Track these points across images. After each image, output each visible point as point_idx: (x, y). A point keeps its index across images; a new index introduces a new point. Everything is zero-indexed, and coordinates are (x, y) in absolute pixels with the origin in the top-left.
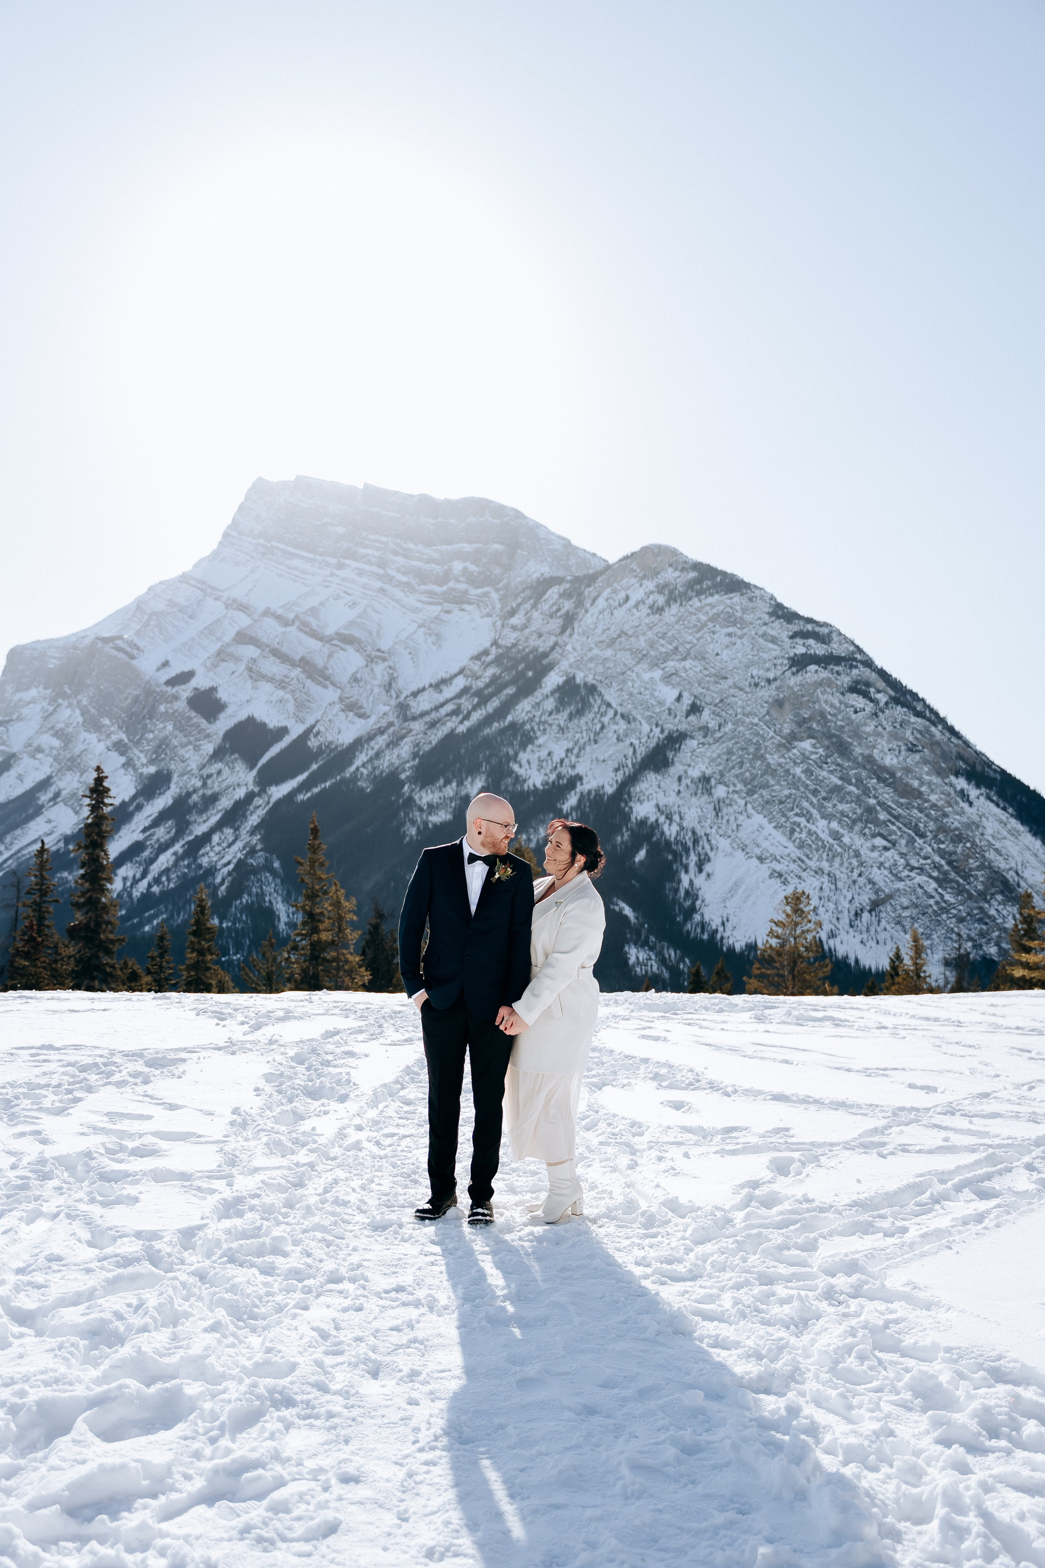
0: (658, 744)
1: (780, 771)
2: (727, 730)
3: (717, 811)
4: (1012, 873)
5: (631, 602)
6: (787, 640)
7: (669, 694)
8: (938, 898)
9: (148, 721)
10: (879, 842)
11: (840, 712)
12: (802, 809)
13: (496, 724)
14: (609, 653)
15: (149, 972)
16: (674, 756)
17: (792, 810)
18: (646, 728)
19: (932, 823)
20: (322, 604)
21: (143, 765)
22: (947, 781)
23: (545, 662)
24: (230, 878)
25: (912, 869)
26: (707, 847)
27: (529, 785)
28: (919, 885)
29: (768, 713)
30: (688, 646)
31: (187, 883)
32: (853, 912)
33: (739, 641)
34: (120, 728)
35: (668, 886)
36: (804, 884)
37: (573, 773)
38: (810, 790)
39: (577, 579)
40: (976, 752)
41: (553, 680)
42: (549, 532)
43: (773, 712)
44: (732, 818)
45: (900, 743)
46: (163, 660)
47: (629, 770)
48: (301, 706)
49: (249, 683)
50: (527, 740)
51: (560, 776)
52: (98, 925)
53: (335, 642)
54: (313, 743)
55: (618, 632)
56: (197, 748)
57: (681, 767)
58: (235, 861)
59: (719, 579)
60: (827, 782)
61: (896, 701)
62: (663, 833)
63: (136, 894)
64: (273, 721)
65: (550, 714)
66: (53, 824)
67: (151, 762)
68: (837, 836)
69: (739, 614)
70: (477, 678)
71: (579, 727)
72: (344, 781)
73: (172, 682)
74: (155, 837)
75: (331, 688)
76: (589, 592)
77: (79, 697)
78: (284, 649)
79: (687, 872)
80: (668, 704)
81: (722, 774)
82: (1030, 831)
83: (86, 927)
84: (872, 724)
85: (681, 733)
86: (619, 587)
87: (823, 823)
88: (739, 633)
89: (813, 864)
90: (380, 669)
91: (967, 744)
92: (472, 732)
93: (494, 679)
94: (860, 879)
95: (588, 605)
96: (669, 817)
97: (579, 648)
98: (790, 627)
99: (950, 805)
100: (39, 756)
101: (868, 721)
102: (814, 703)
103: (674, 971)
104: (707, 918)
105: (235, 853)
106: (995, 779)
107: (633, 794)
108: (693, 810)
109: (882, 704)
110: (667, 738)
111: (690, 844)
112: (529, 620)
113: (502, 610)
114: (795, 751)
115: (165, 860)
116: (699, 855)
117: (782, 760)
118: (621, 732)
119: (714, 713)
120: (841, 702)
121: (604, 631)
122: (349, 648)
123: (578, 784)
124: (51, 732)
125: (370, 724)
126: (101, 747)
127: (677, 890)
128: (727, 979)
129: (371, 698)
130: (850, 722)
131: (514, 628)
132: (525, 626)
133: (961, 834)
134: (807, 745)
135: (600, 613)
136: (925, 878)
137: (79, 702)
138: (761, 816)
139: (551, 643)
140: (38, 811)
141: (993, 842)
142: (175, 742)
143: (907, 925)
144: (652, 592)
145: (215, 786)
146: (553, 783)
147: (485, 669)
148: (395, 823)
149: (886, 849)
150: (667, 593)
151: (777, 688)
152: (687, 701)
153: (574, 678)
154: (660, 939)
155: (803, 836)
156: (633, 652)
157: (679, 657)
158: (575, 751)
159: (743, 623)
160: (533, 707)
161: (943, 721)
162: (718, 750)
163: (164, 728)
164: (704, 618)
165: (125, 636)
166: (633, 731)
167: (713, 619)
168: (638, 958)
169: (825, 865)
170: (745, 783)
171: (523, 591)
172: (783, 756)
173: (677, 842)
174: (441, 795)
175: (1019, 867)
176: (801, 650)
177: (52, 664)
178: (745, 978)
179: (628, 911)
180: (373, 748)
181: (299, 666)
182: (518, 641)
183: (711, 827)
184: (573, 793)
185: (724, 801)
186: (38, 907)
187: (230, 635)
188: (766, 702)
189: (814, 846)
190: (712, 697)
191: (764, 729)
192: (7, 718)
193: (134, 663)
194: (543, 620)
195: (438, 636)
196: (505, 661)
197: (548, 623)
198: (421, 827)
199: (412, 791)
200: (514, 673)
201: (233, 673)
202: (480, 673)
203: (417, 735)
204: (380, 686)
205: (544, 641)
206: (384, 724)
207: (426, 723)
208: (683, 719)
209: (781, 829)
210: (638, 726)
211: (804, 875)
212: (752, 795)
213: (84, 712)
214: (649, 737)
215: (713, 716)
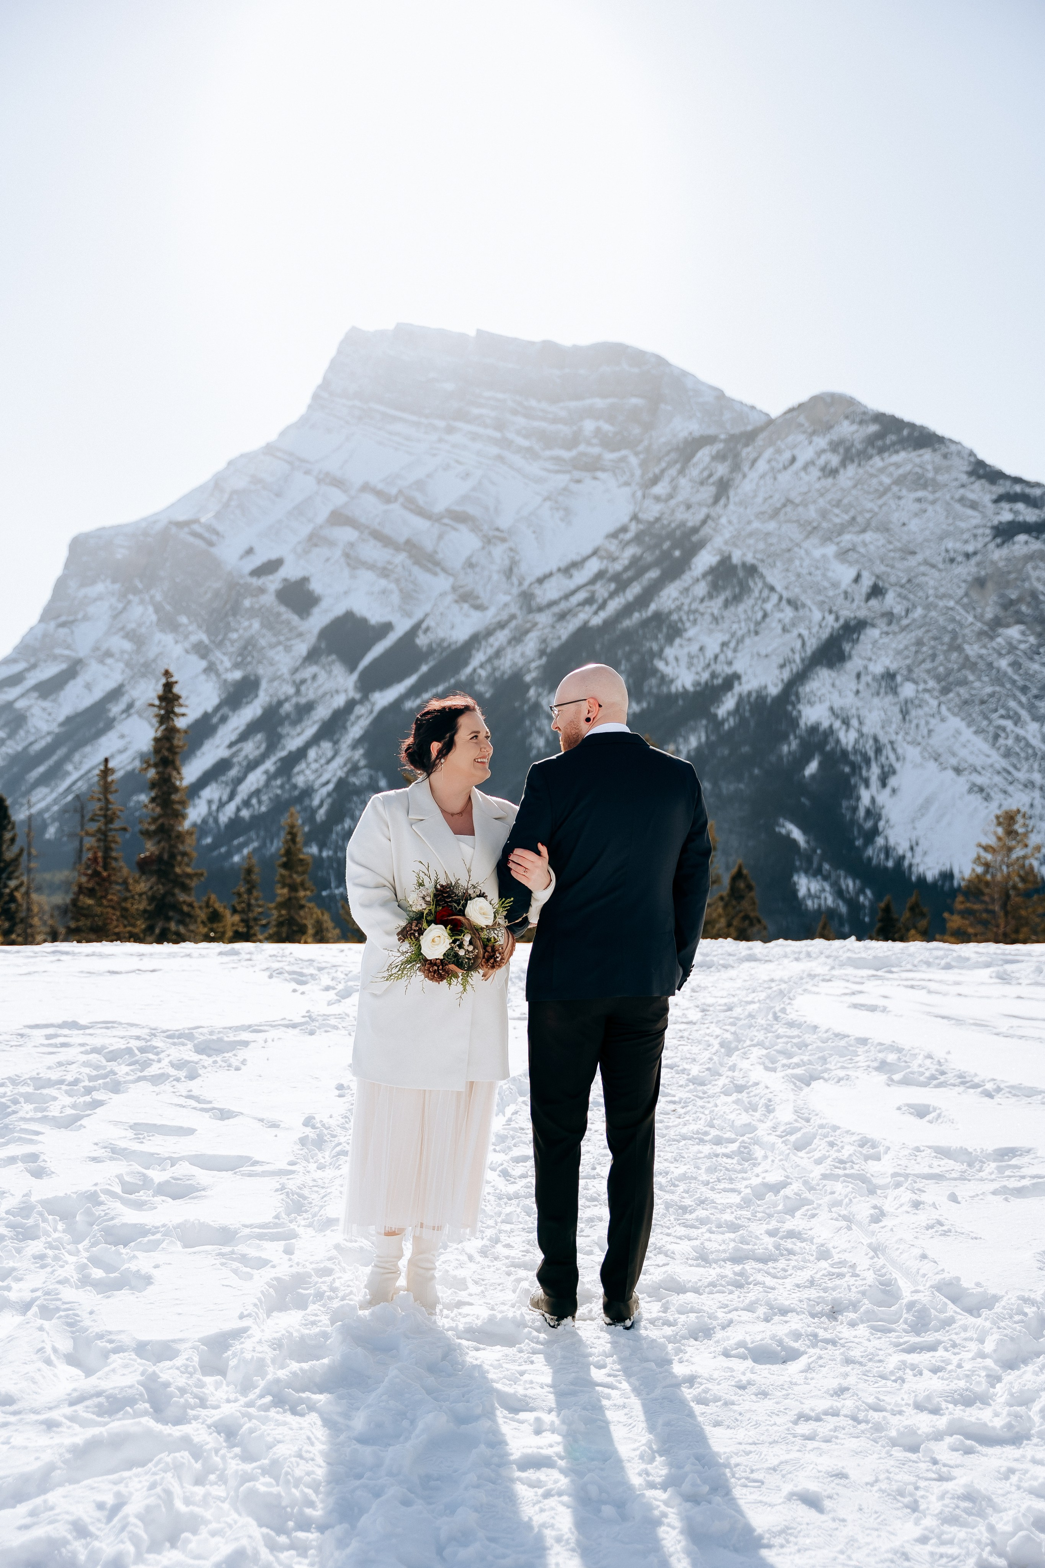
0: (831, 635)
1: (982, 665)
2: (916, 616)
3: (904, 713)
5: (799, 464)
6: (990, 505)
7: (845, 574)
9: (231, 619)
12: (1008, 709)
13: (636, 616)
14: (772, 526)
15: (235, 911)
16: (852, 648)
17: (996, 710)
18: (817, 615)
20: (429, 476)
21: (227, 670)
23: (695, 538)
24: (329, 800)
26: (892, 757)
27: (677, 687)
29: (966, 594)
30: (868, 515)
31: (280, 806)
33: (930, 508)
34: (200, 627)
35: (845, 804)
36: (1010, 800)
37: (729, 671)
38: (1018, 687)
39: (733, 439)
41: (705, 560)
42: (698, 382)
43: (972, 593)
44: (923, 723)
46: (246, 547)
47: (797, 666)
48: (408, 597)
49: (346, 572)
50: (675, 632)
51: (713, 675)
52: (173, 856)
53: (446, 521)
54: (422, 641)
55: (783, 500)
56: (288, 649)
57: (860, 662)
58: (335, 780)
59: (905, 432)
60: (1039, 676)
62: (838, 741)
63: (224, 818)
64: (375, 615)
65: (702, 600)
66: (127, 739)
67: (236, 666)
69: (930, 475)
70: (614, 559)
71: (736, 615)
73: (258, 572)
74: (243, 754)
75: (442, 575)
76: (747, 452)
77: (152, 592)
78: (387, 531)
80: (843, 586)
81: (910, 670)
83: (159, 859)
85: (860, 621)
86: (783, 447)
87: (1033, 726)
88: (931, 497)
89: (1022, 776)
90: (499, 551)
92: (609, 624)
93: (635, 561)
95: (746, 468)
96: (846, 722)
97: (735, 521)
98: (994, 488)
100: (109, 661)
102: (1023, 581)
103: (853, 904)
104: (892, 842)
105: (335, 770)
107: (802, 695)
108: (875, 713)
110: (842, 627)
111: (871, 754)
112: (675, 488)
113: (642, 476)
114: (999, 640)
115: (255, 779)
116: (882, 767)
117: (983, 651)
118: (787, 621)
119: (899, 595)
121: (765, 500)
122: (463, 528)
123: (736, 684)
124: (122, 633)
125: (489, 616)
126: (179, 650)
127: (855, 809)
128: (923, 915)
129: (489, 587)
132: (670, 497)
134: (1014, 632)
135: (762, 477)
137: (152, 597)
138: (958, 719)
139: (701, 516)
140: (110, 725)
142: (263, 642)
144: (823, 451)
145: (309, 693)
146: (706, 683)
147: (623, 549)
148: (519, 733)
150: (841, 450)
151: (978, 564)
152: (867, 582)
153: (729, 557)
154: (836, 866)
155: (1010, 742)
156: (802, 524)
157: (857, 529)
158: (732, 645)
159: (936, 486)
160: (681, 593)
162: (905, 640)
163: (250, 626)
164: (887, 481)
165: (203, 520)
166: (801, 619)
167: (899, 481)
168: (809, 890)
170: (938, 679)
171: (668, 453)
172: (985, 646)
173: (855, 751)
176: (1006, 516)
177: (120, 554)
178: (946, 915)
179: (797, 834)
180: (492, 646)
181: (404, 550)
182: (663, 514)
183: (897, 733)
184: (729, 694)
185: (912, 702)
186: (104, 836)
187: (323, 515)
188: (965, 581)
189: (1023, 755)
190: (898, 576)
191: (961, 614)
192: (71, 618)
193: (213, 550)
194: (692, 488)
195: (567, 510)
196: (647, 539)
197: (698, 491)
198: (551, 738)
199: (539, 695)
200: (657, 552)
201: (328, 560)
202: (617, 554)
203: (543, 628)
204: (499, 572)
205: (694, 514)
206: (504, 616)
207: (554, 615)
208: (862, 604)
209: (982, 735)
210: (808, 613)
211: (1010, 789)
212: (947, 693)
213: (158, 609)
214: (820, 626)
215: (899, 599)
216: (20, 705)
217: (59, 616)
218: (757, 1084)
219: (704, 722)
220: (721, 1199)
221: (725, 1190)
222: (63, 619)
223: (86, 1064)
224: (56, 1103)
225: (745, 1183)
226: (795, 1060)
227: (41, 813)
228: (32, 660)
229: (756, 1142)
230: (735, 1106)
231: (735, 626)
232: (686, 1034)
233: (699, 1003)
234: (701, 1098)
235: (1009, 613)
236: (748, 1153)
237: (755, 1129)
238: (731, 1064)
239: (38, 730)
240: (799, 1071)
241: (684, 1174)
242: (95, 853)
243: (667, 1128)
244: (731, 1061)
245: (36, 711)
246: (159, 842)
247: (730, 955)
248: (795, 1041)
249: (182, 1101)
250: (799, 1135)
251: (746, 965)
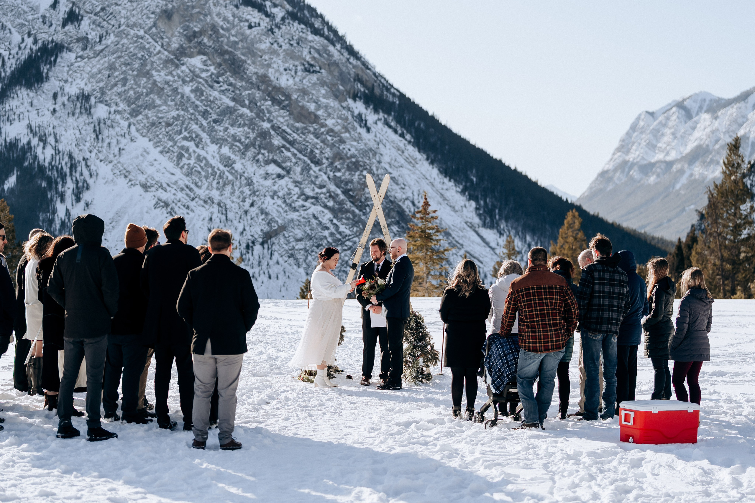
0: (30, 56)
1: (168, 90)
2: (109, 42)
3: (98, 133)
4: (408, 203)
8: (332, 229)
10: (273, 169)
11: (234, 26)
12: (191, 132)
16: (49, 70)
17: (181, 133)
18: (16, 38)
19: (328, 150)
22: (344, 104)
25: (307, 198)
26: (86, 173)
28: (314, 216)
29: (155, 25)
32: (244, 245)
38: (199, 112)
40: (375, 74)
43: (160, 24)
44: (114, 141)
45: (297, 63)
57: (57, 83)
60: (219, 102)
61: (293, 16)
62: (36, 157)
68: (228, 163)
79: (63, 200)
80: (42, 11)
81: (103, 93)
82: (427, 159)
84: (269, 40)
85: (56, 44)
87: (213, 148)
89: (202, 192)
91: (366, 65)
94: (252, 209)
96: (43, 140)
99: (347, 130)
101: (263, 37)
102: (206, 15)
106: (394, 103)
108: (70, 132)
109: (278, 19)
110: (40, 49)
111: (66, 170)
114: (184, 68)
116: (77, 182)
117: (169, 78)
119: (94, 22)
120: (234, 16)
127: (51, 222)
130: (244, 38)
133: (357, 162)
134: (197, 61)
136: (320, 208)
138: (146, 139)
141: (390, 170)
143: (300, 257)
149: (280, 176)
152: (64, 7)
155: (192, 161)
161: (341, 39)
162: (99, 64)
169: (215, 194)
170: (129, 102)
172: (171, 73)
173: (52, 167)
175: (416, 197)
183: (90, 152)
185: (105, 124)
188: (153, 13)
189: (203, 173)
190: (93, 4)
191: (149, 42)
208: (60, 28)
209: (168, 154)
210: (8, 35)
211: (192, 204)
212: (136, 116)
214: (20, 48)
215: (92, 26)
235: (192, 45)
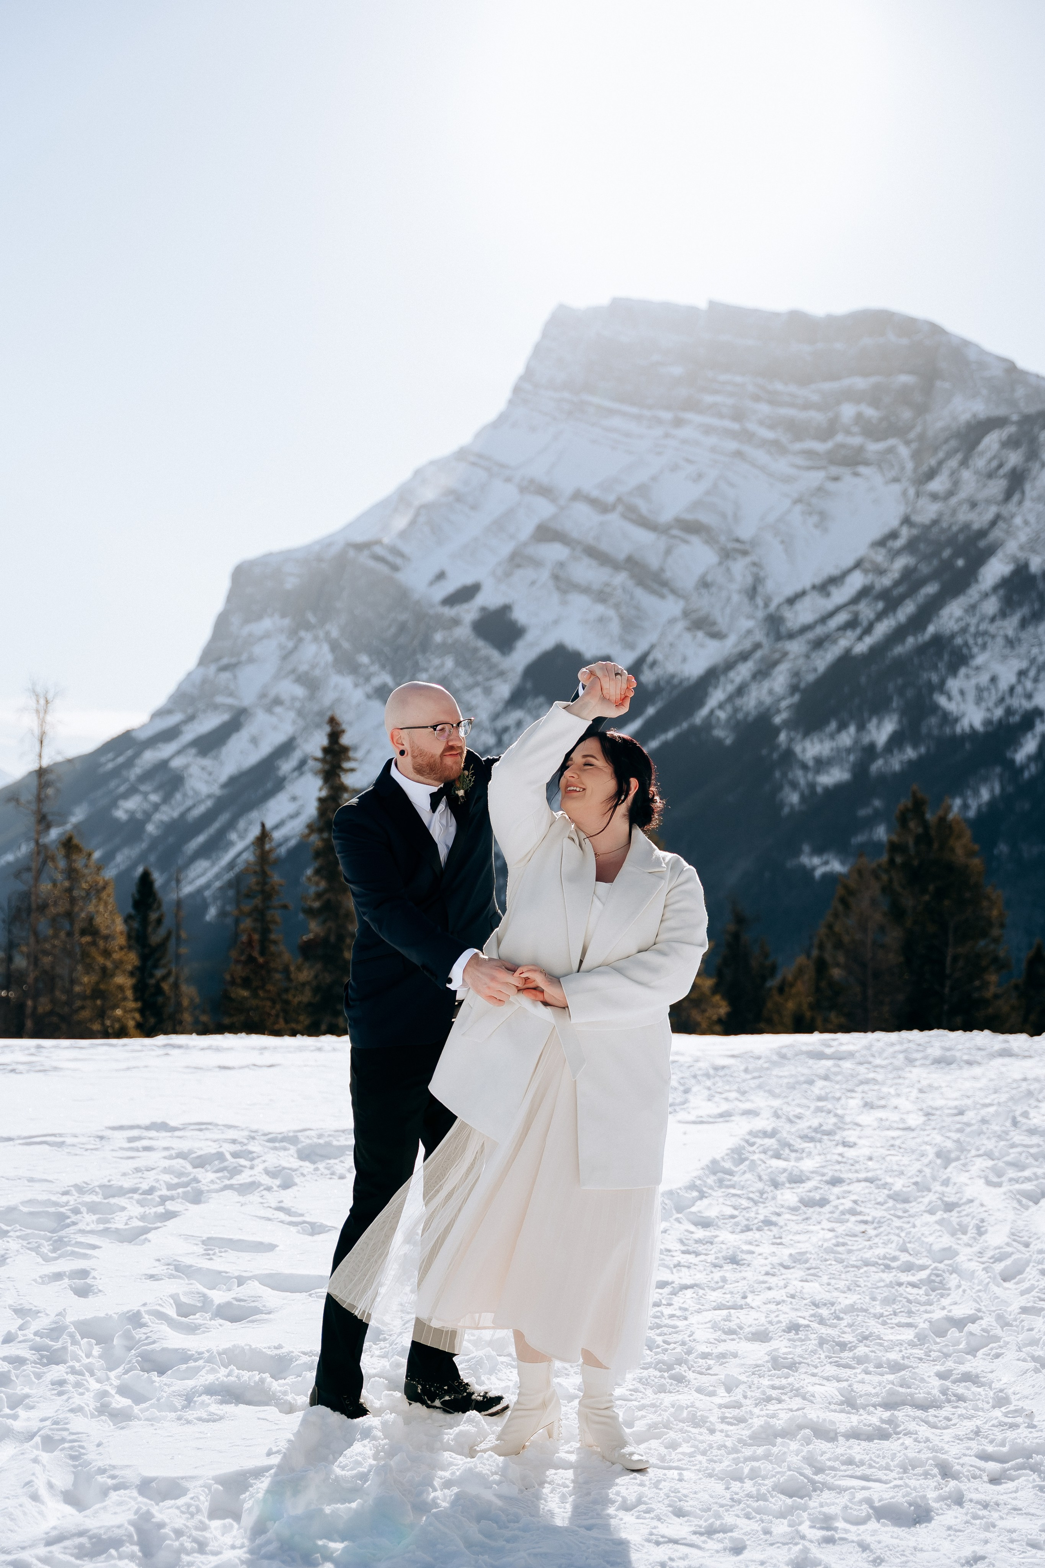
9: (419, 656)
13: (910, 641)
20: (654, 479)
23: (982, 544)
27: (963, 726)
34: (383, 667)
37: (1027, 705)
39: (1027, 420)
41: (995, 570)
42: (982, 352)
46: (436, 570)
48: (630, 625)
49: (556, 597)
50: (959, 660)
51: (1009, 712)
53: (674, 532)
54: (651, 675)
56: (487, 691)
64: (590, 647)
65: (993, 620)
66: (300, 802)
70: (882, 572)
72: (694, 730)
73: (450, 601)
75: (671, 598)
77: (328, 627)
78: (604, 546)
83: (325, 942)
90: (739, 567)
92: (877, 651)
93: (907, 574)
97: (1032, 521)
100: (278, 710)
112: (956, 483)
113: (915, 470)
122: (695, 540)
123: (1038, 722)
124: (292, 677)
125: (728, 646)
126: (357, 695)
129: (728, 611)
131: (934, 497)
132: (950, 494)
139: (989, 516)
140: (279, 785)
142: (457, 684)
146: (1000, 721)
147: (892, 559)
148: (768, 787)
153: (1026, 566)
158: (1032, 673)
160: (966, 611)
163: (442, 665)
165: (385, 541)
171: (946, 441)
174: (834, 744)
177: (291, 583)
180: (732, 681)
181: (625, 569)
182: (941, 514)
184: (1029, 736)
186: (260, 915)
187: (527, 530)
192: (234, 660)
193: (401, 577)
194: (978, 481)
195: (823, 516)
196: (922, 546)
197: (985, 485)
198: (806, 792)
199: (791, 740)
200: (935, 562)
201: (533, 583)
202: (885, 565)
203: (796, 658)
204: (740, 592)
205: (980, 514)
206: (747, 645)
207: (809, 642)
213: (334, 647)
216: (176, 763)
217: (218, 659)
218: (971, 1201)
219: (998, 770)
220: (889, 1335)
221: (899, 1325)
222: (225, 661)
223: (166, 1171)
224: (123, 1214)
225: (926, 1316)
226: (1027, 1173)
227: (200, 891)
228: (190, 711)
229: (954, 1270)
230: (938, 1227)
231: (1035, 651)
232: (897, 1142)
233: (924, 1106)
234: (899, 1217)
236: (941, 1282)
237: (956, 1254)
238: (945, 1177)
239: (196, 793)
240: (1028, 1186)
241: (852, 1306)
242: (250, 936)
243: (850, 1252)
244: (944, 1175)
245: (194, 770)
246: (324, 922)
247: (979, 1049)
248: (1032, 1151)
249: (269, 1213)
250: (1008, 1262)
251: (1000, 1061)
